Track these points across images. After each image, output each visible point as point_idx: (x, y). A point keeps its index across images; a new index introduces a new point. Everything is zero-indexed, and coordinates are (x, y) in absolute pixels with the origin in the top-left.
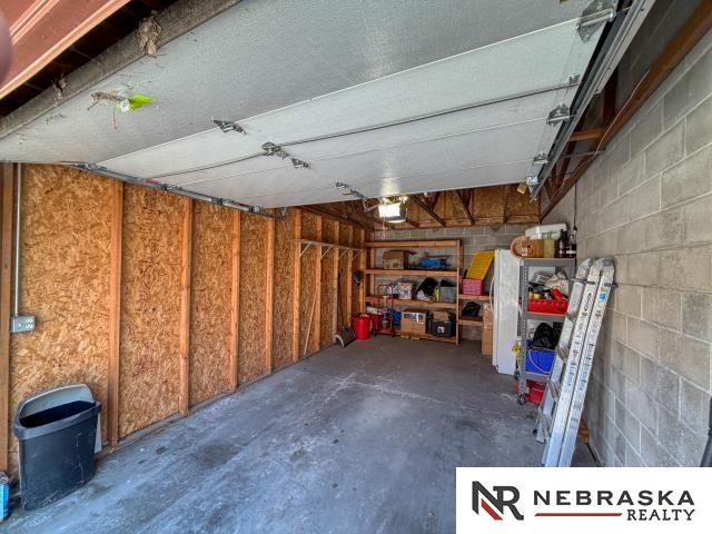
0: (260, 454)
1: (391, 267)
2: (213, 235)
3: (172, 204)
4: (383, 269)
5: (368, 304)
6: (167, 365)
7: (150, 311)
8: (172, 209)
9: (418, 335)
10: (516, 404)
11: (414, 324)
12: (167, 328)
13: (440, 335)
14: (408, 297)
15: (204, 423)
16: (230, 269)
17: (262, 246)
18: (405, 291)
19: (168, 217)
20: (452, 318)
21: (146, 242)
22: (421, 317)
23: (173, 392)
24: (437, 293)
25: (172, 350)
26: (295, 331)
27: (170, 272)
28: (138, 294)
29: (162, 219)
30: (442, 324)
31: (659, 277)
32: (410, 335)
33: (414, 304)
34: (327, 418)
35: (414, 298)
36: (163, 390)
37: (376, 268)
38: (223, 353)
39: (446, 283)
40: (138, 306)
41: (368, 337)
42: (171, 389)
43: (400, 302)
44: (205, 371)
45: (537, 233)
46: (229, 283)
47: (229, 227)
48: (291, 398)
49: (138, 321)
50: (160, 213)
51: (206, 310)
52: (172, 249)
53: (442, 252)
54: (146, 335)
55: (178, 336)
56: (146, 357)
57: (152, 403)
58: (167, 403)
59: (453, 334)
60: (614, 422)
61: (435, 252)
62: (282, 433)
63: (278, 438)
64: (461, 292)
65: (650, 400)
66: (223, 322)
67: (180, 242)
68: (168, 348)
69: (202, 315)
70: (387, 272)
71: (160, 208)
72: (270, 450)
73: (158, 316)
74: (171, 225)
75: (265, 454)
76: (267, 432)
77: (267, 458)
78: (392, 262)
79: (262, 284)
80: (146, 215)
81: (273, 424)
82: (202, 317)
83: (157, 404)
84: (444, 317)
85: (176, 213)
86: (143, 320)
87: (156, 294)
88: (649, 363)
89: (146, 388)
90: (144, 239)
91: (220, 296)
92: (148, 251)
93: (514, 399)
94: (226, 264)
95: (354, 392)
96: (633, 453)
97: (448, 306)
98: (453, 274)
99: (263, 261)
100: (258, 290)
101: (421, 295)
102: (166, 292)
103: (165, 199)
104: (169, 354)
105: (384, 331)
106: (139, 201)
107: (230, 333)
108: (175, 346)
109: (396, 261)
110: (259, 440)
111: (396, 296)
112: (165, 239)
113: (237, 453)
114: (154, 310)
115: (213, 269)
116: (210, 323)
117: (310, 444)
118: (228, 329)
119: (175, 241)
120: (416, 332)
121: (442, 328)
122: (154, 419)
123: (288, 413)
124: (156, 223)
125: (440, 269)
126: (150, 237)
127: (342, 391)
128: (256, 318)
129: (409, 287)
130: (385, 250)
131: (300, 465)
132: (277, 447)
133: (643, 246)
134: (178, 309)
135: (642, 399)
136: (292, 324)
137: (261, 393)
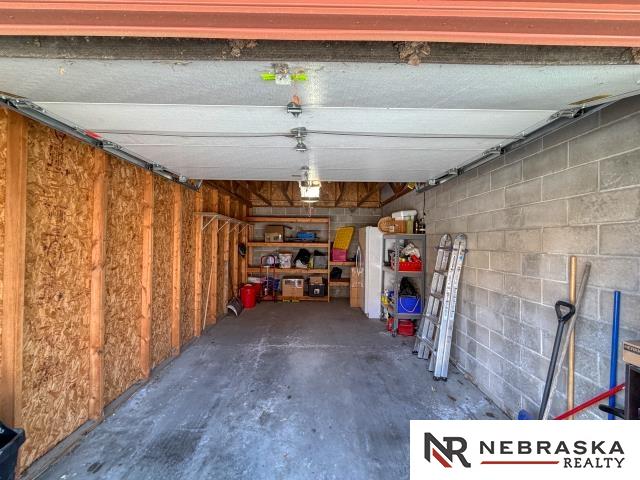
0: (227, 430)
1: (272, 240)
2: (124, 204)
3: (80, 163)
4: (264, 241)
5: (249, 275)
6: (75, 364)
7: (56, 298)
8: (81, 169)
9: (297, 298)
10: (392, 338)
11: (293, 289)
12: (75, 319)
13: (317, 296)
14: (288, 266)
15: (132, 421)
16: (141, 243)
17: (169, 217)
18: (285, 260)
19: (77, 179)
20: (325, 281)
21: (51, 209)
22: (299, 282)
23: (82, 397)
24: (311, 261)
25: (81, 344)
26: (196, 305)
27: (79, 248)
28: (40, 277)
29: (70, 180)
30: (317, 287)
31: (504, 245)
32: (291, 298)
33: (293, 272)
34: (268, 381)
35: (293, 267)
36: (71, 396)
37: (254, 241)
38: (134, 340)
39: (317, 253)
40: (40, 293)
41: (254, 305)
42: (80, 393)
43: (281, 271)
44: (116, 363)
45: (400, 216)
46: (140, 259)
47: (140, 196)
48: (218, 372)
49: (41, 313)
50: (68, 172)
51: (117, 291)
52: (81, 219)
53: (313, 228)
54: (51, 330)
55: (87, 326)
56: (50, 358)
57: (57, 416)
58: (75, 413)
59: (326, 294)
60: (466, 334)
61: (308, 227)
62: (234, 404)
63: (234, 411)
64: (331, 260)
65: (497, 315)
66: (133, 305)
67: (91, 211)
68: (76, 343)
69: (113, 297)
70: (269, 244)
71: (67, 167)
72: (232, 423)
73: (66, 305)
74: (80, 190)
75: (232, 428)
76: (218, 409)
77: (237, 431)
78: (272, 236)
79: (169, 260)
80: (51, 174)
81: (219, 400)
82: (112, 301)
83: (64, 416)
84: (318, 281)
85: (86, 175)
86: (47, 311)
87: (62, 277)
88: (497, 295)
89: (50, 399)
90: (47, 205)
91: (131, 274)
92: (54, 220)
93: (388, 334)
94: (137, 237)
95: (276, 354)
96: (483, 349)
97: (321, 271)
98: (325, 245)
99: (170, 234)
100: (166, 266)
101: (299, 264)
102: (74, 273)
103: (73, 156)
104: (78, 351)
105: (265, 298)
106: (41, 154)
107: (141, 316)
108: (85, 339)
109: (275, 234)
110: (214, 418)
111: (277, 266)
112: (74, 206)
113: (200, 438)
114: (60, 296)
115: (124, 243)
116: (121, 306)
117: (269, 406)
118: (139, 311)
119: (84, 208)
120: (295, 295)
121: (318, 290)
122: (60, 438)
123: (226, 386)
124: (64, 185)
125: (314, 242)
126: (55, 202)
127: (263, 355)
128: (164, 296)
129: (288, 257)
130: (261, 224)
131: (272, 426)
132: (239, 418)
133: (491, 228)
134: (88, 293)
135: (491, 316)
136: (193, 299)
137: (182, 375)
